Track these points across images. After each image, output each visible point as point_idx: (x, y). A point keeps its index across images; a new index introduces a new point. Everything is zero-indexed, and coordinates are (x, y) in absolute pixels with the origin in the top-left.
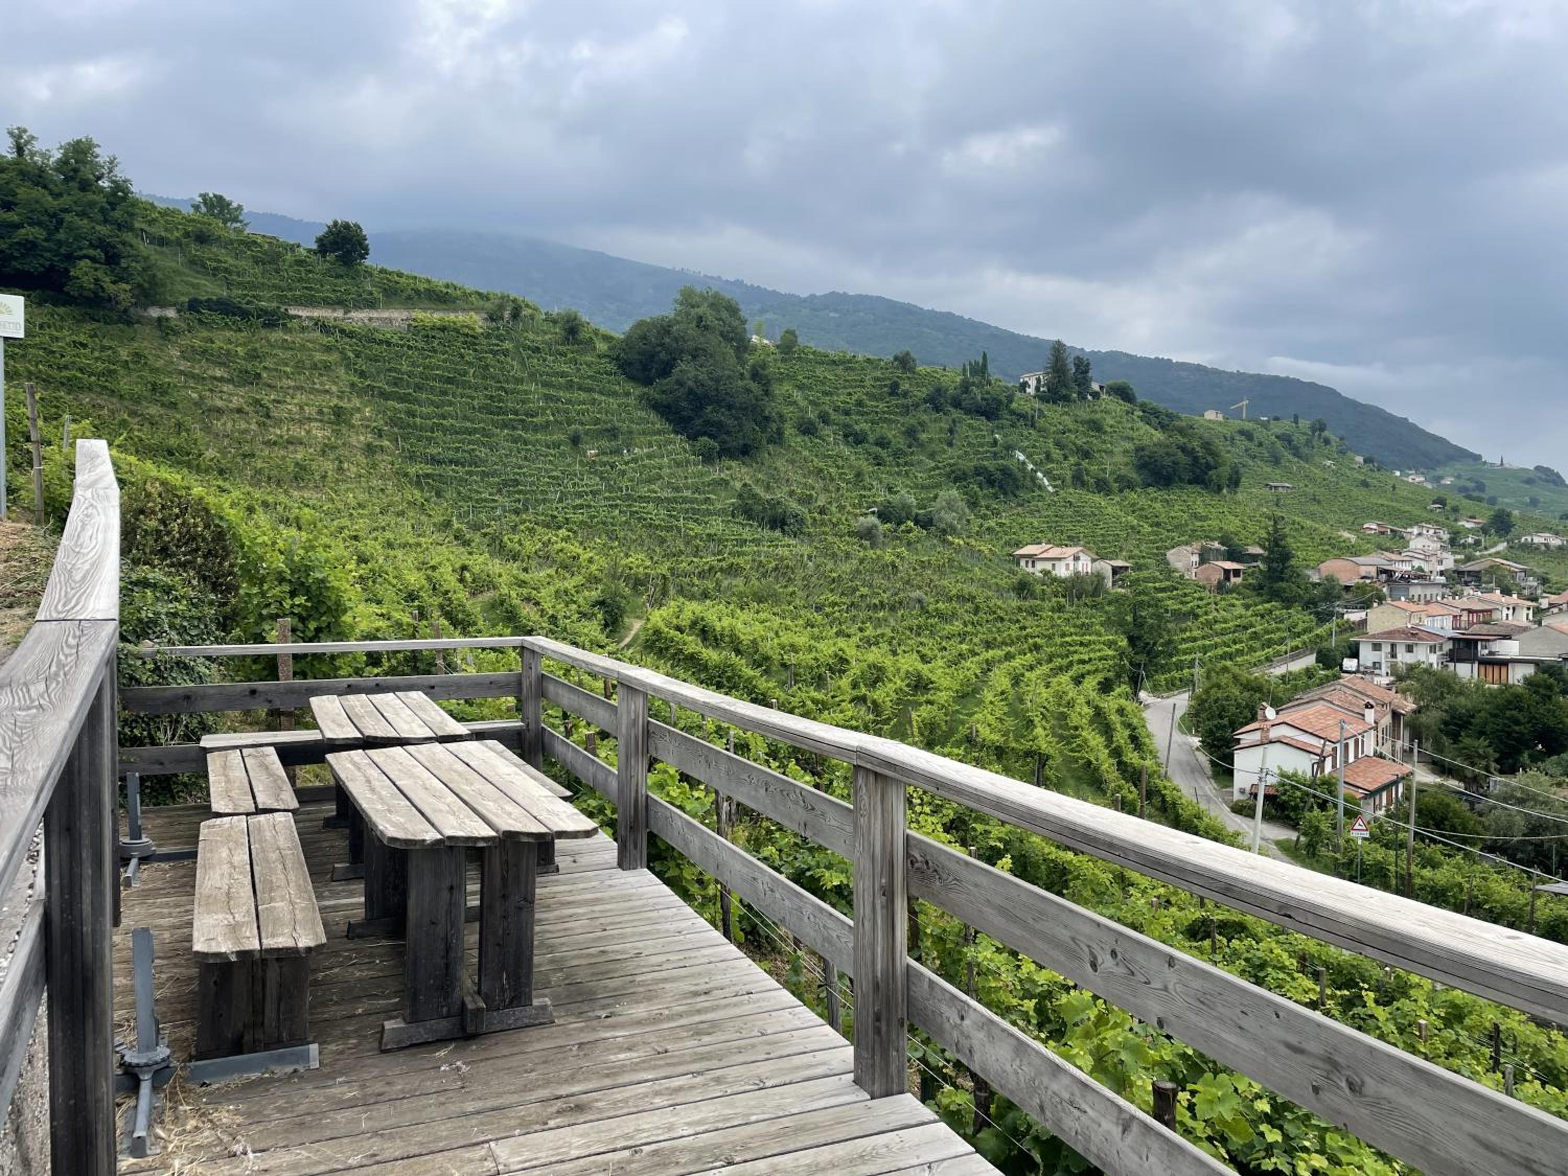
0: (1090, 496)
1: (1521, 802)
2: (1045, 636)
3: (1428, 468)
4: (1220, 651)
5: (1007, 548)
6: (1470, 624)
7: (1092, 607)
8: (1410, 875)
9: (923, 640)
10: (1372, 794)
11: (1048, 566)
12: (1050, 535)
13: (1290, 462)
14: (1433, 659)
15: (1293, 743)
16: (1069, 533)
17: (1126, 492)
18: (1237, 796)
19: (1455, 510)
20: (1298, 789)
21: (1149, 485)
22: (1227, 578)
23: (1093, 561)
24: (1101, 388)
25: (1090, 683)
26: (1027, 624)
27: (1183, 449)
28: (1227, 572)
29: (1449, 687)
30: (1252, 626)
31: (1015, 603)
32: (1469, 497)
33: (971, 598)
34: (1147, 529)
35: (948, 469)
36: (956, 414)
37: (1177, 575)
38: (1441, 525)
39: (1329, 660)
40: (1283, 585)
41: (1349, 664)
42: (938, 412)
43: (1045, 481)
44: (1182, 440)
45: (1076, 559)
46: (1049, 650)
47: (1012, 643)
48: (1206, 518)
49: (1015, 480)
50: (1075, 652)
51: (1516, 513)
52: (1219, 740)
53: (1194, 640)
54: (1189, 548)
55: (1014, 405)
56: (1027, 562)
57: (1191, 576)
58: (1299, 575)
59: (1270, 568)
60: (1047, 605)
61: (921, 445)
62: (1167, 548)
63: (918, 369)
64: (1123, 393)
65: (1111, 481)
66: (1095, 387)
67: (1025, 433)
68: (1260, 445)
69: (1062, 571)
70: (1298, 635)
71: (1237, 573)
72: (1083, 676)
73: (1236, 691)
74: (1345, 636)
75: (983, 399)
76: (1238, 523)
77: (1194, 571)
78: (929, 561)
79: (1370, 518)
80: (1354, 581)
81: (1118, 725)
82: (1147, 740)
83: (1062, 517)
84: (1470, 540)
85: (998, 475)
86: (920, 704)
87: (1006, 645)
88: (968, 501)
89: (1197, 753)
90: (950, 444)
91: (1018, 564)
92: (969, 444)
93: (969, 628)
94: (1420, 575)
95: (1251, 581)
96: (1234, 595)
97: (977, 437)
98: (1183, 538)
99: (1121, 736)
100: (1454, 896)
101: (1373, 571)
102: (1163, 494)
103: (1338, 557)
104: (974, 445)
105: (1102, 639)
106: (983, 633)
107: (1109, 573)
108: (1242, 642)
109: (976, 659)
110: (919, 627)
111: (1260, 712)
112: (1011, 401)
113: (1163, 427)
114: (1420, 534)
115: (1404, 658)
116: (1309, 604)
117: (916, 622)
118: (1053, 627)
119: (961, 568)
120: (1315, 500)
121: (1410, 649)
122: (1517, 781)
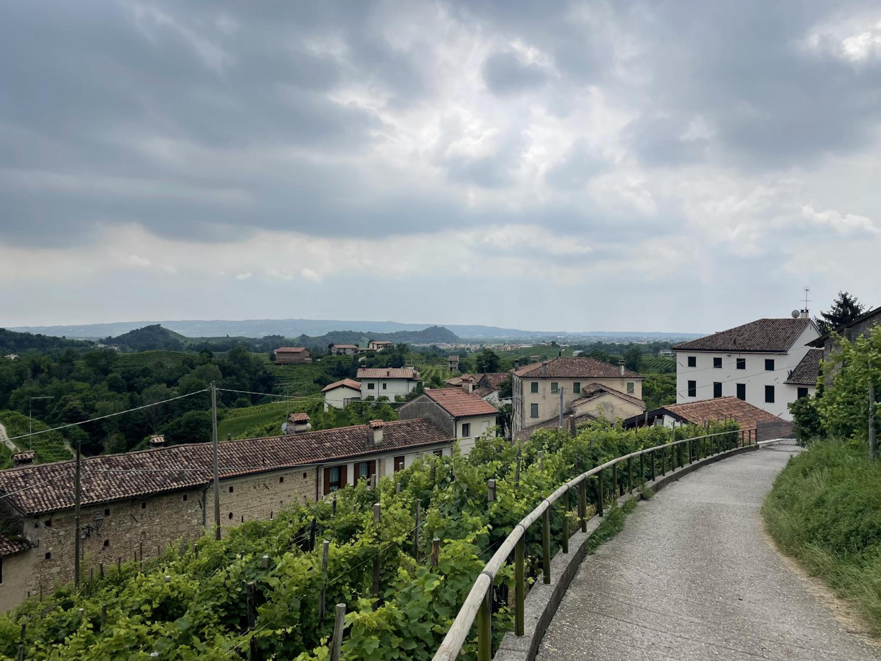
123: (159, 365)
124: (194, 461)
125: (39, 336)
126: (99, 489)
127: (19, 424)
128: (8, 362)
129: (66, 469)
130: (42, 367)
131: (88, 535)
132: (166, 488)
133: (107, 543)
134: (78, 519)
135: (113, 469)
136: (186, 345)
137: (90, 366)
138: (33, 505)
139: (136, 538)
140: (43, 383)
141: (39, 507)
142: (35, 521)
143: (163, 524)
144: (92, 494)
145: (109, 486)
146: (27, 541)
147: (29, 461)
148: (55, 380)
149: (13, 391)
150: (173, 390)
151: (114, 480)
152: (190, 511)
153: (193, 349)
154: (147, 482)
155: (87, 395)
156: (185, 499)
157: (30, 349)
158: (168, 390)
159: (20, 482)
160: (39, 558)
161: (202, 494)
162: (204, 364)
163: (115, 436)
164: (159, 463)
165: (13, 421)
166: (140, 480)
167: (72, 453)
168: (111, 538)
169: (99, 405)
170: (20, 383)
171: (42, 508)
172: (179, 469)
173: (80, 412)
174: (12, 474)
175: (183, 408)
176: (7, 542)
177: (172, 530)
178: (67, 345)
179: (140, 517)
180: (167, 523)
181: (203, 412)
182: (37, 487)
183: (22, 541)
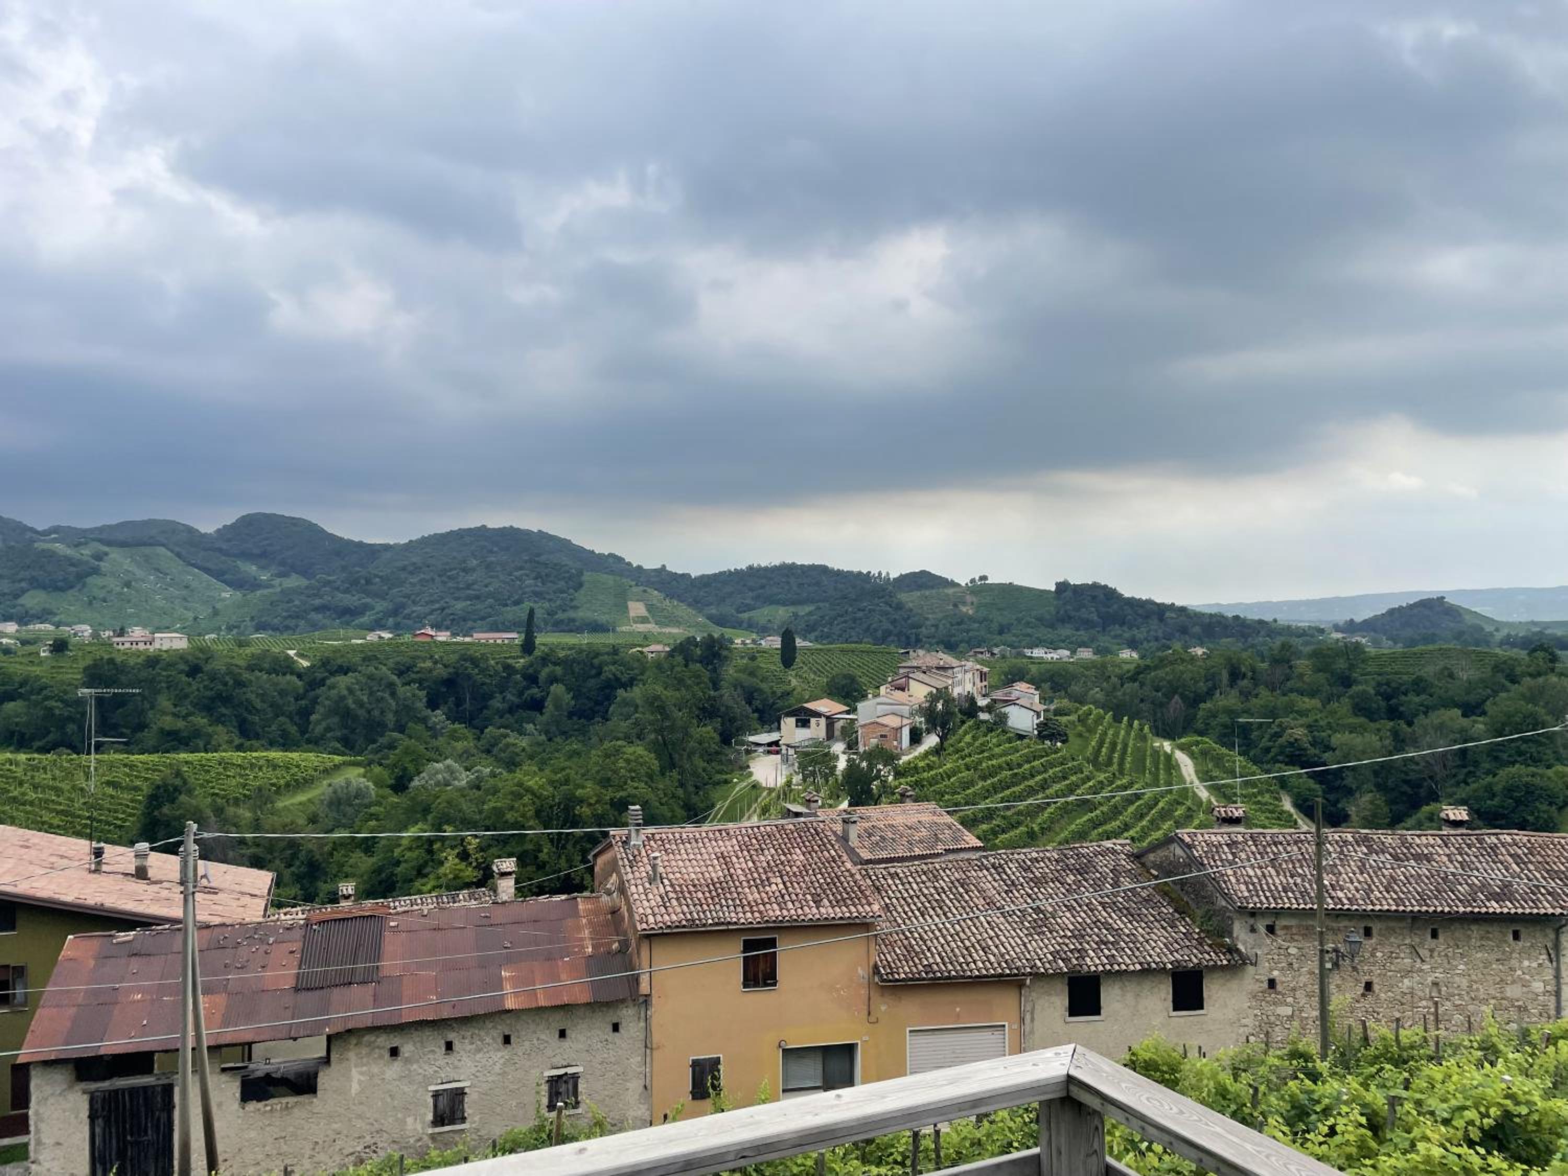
123: (1446, 673)
124: (1531, 867)
125: (1236, 618)
126: (1352, 888)
127: (1212, 759)
128: (1193, 659)
129: (1296, 843)
130: (1243, 669)
131: (1336, 965)
132: (1476, 910)
133: (1368, 986)
134: (1321, 933)
135: (1375, 856)
136: (1499, 636)
137: (1320, 671)
138: (1246, 894)
139: (1423, 991)
140: (1246, 695)
141: (1256, 899)
142: (1251, 921)
143: (1474, 977)
144: (1340, 894)
145: (1369, 886)
146: (1238, 951)
147: (1235, 821)
148: (1264, 692)
149: (1202, 705)
150: (1475, 722)
151: (1377, 876)
152: (1526, 963)
153: (1513, 645)
154: (1438, 890)
155: (1316, 721)
156: (1516, 936)
157: (1224, 640)
158: (1465, 722)
159: (1225, 853)
160: (1258, 984)
161: (1552, 936)
162: (1539, 674)
163: (1368, 797)
164: (1460, 859)
165: (1204, 753)
166: (1426, 884)
167: (1295, 816)
168: (1376, 980)
169: (1337, 739)
170: (1210, 694)
171: (1261, 902)
172: (1501, 877)
173: (1305, 749)
174: (1213, 838)
175: (1496, 758)
176: (1210, 946)
177: (1492, 992)
178: (1280, 634)
179: (1427, 953)
180: (1480, 976)
181: (1540, 771)
182: (1252, 867)
183: (1232, 950)
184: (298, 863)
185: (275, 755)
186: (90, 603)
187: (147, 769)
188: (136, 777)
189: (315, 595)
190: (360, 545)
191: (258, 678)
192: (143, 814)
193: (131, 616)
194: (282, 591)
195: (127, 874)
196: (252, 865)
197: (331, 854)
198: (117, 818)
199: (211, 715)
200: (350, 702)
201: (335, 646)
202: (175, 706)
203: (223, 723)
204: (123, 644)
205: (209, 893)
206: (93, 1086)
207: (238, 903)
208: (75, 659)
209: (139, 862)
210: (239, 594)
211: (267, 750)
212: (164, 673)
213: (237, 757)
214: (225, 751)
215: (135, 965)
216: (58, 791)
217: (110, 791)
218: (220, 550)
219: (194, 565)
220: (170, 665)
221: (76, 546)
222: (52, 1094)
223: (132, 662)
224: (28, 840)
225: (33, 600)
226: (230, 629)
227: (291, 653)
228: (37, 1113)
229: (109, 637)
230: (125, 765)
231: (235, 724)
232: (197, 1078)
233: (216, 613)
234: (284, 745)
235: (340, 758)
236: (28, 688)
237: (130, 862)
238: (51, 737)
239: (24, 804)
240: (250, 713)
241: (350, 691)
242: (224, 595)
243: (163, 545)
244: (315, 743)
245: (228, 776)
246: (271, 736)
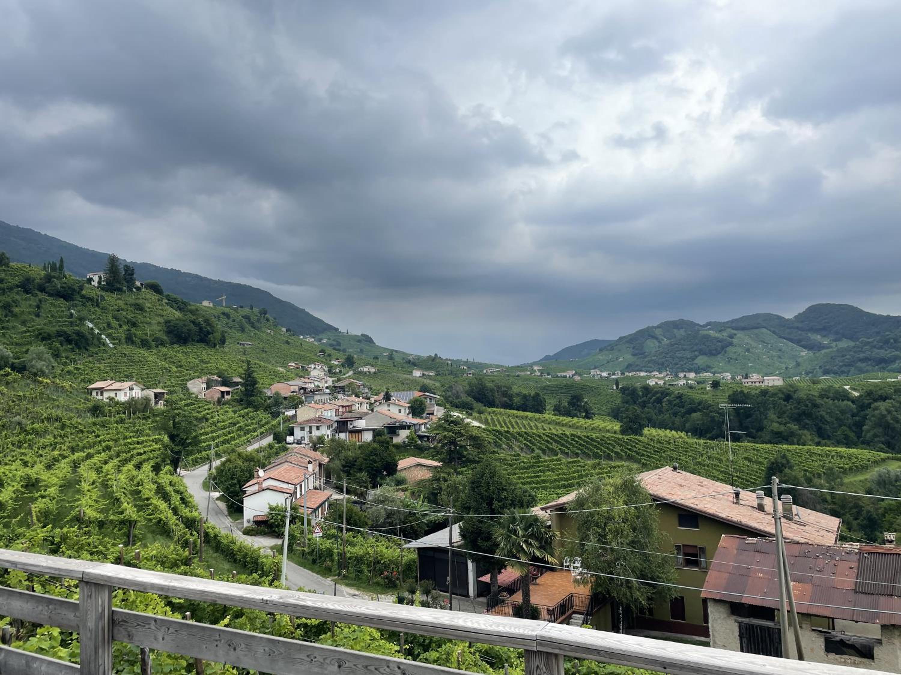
0: (138, 350)
1: (382, 502)
2: (113, 440)
3: (316, 334)
4: (222, 439)
5: (83, 384)
6: (343, 413)
7: (143, 419)
8: (344, 552)
9: (24, 451)
10: (315, 510)
11: (112, 395)
12: (112, 375)
13: (249, 330)
14: (329, 432)
15: (275, 488)
16: (125, 373)
17: (160, 347)
18: (246, 525)
19: (329, 355)
20: (279, 514)
21: (174, 343)
22: (223, 396)
23: (142, 390)
24: (142, 284)
25: (147, 467)
26: (100, 433)
27: (194, 323)
28: (222, 393)
29: (343, 447)
30: (238, 423)
31: (91, 420)
32: (335, 349)
33: (58, 419)
34: (175, 369)
35: (37, 332)
36: (42, 296)
37: (194, 396)
38: (324, 363)
39: (279, 438)
40: (254, 398)
41: (290, 439)
42: (27, 293)
43: (107, 340)
44: (193, 317)
45: (131, 389)
46: (117, 449)
47: (90, 447)
48: (207, 362)
49: (87, 340)
50: (134, 448)
51: (355, 356)
52: (232, 492)
53: (207, 434)
54: (201, 380)
55: (84, 292)
56: (97, 393)
57: (202, 396)
58: (261, 392)
59: (246, 390)
60: (113, 419)
61: (15, 316)
62: (187, 380)
63: (11, 264)
64: (155, 288)
65: (150, 340)
66: (138, 284)
67: (92, 310)
68: (234, 321)
69: (122, 397)
70: (263, 426)
71: (228, 393)
72: (141, 463)
73: (240, 462)
74: (287, 424)
75: (62, 287)
76: (227, 365)
77: (204, 393)
78: (24, 395)
79: (291, 360)
80: (289, 394)
81: (173, 493)
82: (190, 499)
83: (120, 363)
84: (337, 371)
85: (74, 336)
86: (37, 499)
87: (86, 448)
88: (52, 354)
89: (217, 502)
90: (38, 315)
91: (91, 394)
92: (52, 316)
93: (59, 440)
94: (318, 390)
95: (236, 397)
96: (227, 406)
97: (58, 311)
98: (196, 374)
99: (176, 499)
100: (367, 560)
101: (297, 389)
102: (183, 349)
103: (279, 382)
104: (56, 317)
105: (151, 438)
106: (69, 442)
107: (153, 397)
108: (233, 433)
109: (66, 460)
110: (20, 442)
111: (256, 473)
112: (82, 290)
113: (180, 309)
114: (315, 368)
115: (316, 433)
116: (267, 408)
117: (17, 438)
118: (118, 433)
119: (49, 398)
120: (263, 351)
121: (318, 428)
122: (378, 491)
184: (861, 518)
185: (843, 450)
186: (729, 362)
187: (766, 452)
188: (760, 456)
189: (860, 351)
190: (888, 317)
191: (826, 403)
192: (765, 477)
193: (751, 367)
194: (838, 350)
195: (753, 507)
196: (832, 515)
197: (884, 516)
198: (751, 478)
199: (800, 424)
200: (889, 418)
201: (876, 383)
202: (779, 418)
203: (808, 429)
204: (748, 383)
205: (800, 525)
206: (740, 619)
207: (818, 534)
208: (723, 391)
209: (759, 501)
210: (811, 354)
211: (835, 446)
212: (771, 399)
213: (818, 449)
214: (810, 445)
215: (758, 557)
216: (720, 461)
217: (747, 463)
218: (798, 328)
219: (784, 338)
220: (774, 395)
221: (720, 331)
222: (719, 618)
223: (753, 392)
224: (702, 483)
225: (701, 360)
226: (807, 374)
227: (847, 387)
228: (712, 626)
229: (740, 380)
230: (754, 449)
231: (815, 430)
232: (792, 629)
233: (798, 365)
234: (847, 444)
235: (885, 454)
236: (702, 406)
237: (754, 501)
238: (714, 432)
239: (704, 466)
240: (823, 423)
241: (889, 412)
242: (802, 354)
243: (765, 327)
244: (867, 444)
245: (813, 460)
246: (838, 438)
